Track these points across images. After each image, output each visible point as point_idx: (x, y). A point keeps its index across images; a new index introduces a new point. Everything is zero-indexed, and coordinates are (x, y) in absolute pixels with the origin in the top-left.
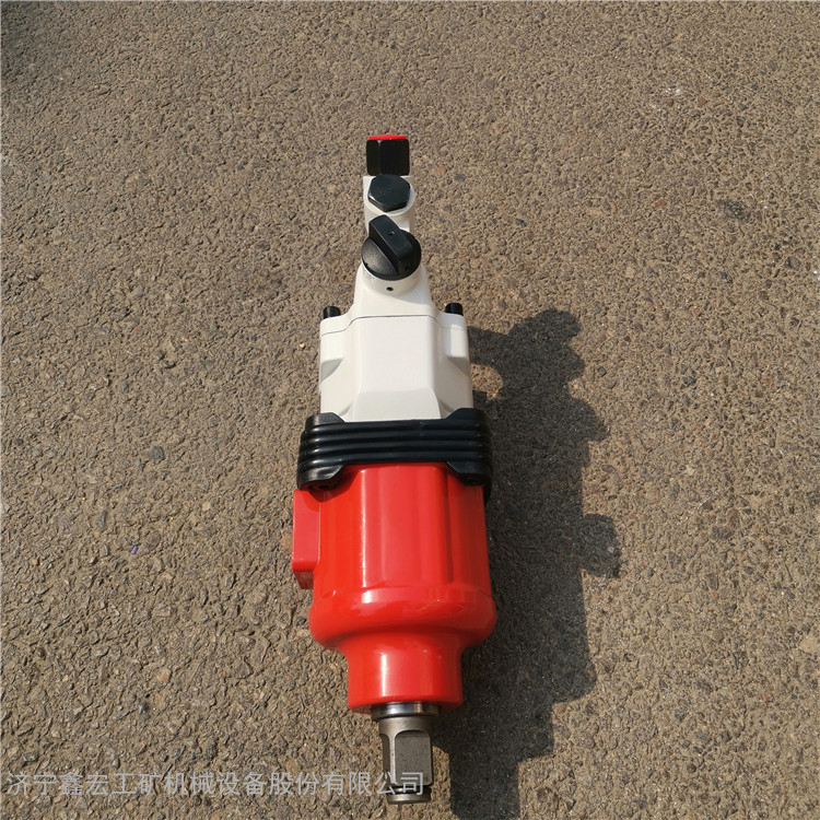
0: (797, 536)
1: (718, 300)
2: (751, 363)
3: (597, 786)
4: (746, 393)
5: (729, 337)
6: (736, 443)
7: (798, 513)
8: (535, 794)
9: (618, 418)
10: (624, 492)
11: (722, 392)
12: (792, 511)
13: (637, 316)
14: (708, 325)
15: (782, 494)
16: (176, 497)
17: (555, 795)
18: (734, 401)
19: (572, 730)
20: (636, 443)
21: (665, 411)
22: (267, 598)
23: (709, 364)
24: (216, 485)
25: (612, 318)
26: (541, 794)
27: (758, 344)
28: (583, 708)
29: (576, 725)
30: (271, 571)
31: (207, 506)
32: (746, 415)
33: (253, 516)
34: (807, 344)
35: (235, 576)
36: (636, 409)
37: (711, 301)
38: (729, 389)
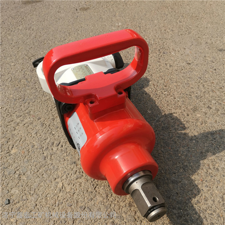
0: (192, 122)
4: (161, 86)
6: (162, 101)
7: (190, 116)
11: (153, 88)
12: (188, 115)
15: (183, 111)
18: (158, 89)
19: (125, 216)
28: (127, 205)
29: (126, 213)
32: (163, 92)
34: (176, 70)
38: (155, 87)
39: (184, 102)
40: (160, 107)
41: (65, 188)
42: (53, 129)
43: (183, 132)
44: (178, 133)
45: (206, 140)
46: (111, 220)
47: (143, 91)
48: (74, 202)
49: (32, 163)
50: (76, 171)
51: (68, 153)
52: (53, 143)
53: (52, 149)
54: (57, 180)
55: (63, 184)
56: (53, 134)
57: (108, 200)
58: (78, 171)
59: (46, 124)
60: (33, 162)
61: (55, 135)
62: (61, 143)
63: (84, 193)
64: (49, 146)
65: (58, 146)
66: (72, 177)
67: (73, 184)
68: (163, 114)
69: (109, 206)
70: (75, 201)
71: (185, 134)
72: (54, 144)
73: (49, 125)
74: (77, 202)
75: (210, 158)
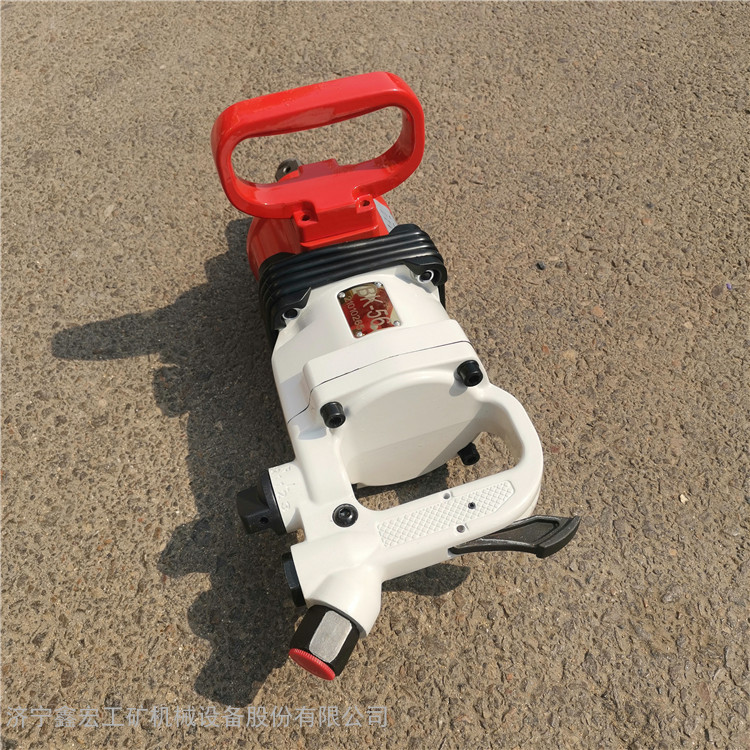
0: (130, 387)
1: (136, 660)
2: (119, 564)
4: (137, 523)
5: (136, 600)
6: (165, 462)
7: (123, 405)
11: (166, 520)
12: (128, 406)
14: (160, 612)
15: (132, 422)
16: (722, 329)
18: (153, 511)
22: (594, 274)
24: (691, 343)
27: (100, 594)
30: (601, 292)
31: (688, 325)
32: (144, 496)
33: (641, 326)
34: (36, 605)
35: (630, 284)
37: (146, 656)
38: (156, 524)
39: (109, 450)
40: (184, 438)
43: (167, 365)
44: (181, 363)
45: (132, 342)
47: (205, 508)
68: (187, 415)
71: (167, 359)
75: (152, 308)
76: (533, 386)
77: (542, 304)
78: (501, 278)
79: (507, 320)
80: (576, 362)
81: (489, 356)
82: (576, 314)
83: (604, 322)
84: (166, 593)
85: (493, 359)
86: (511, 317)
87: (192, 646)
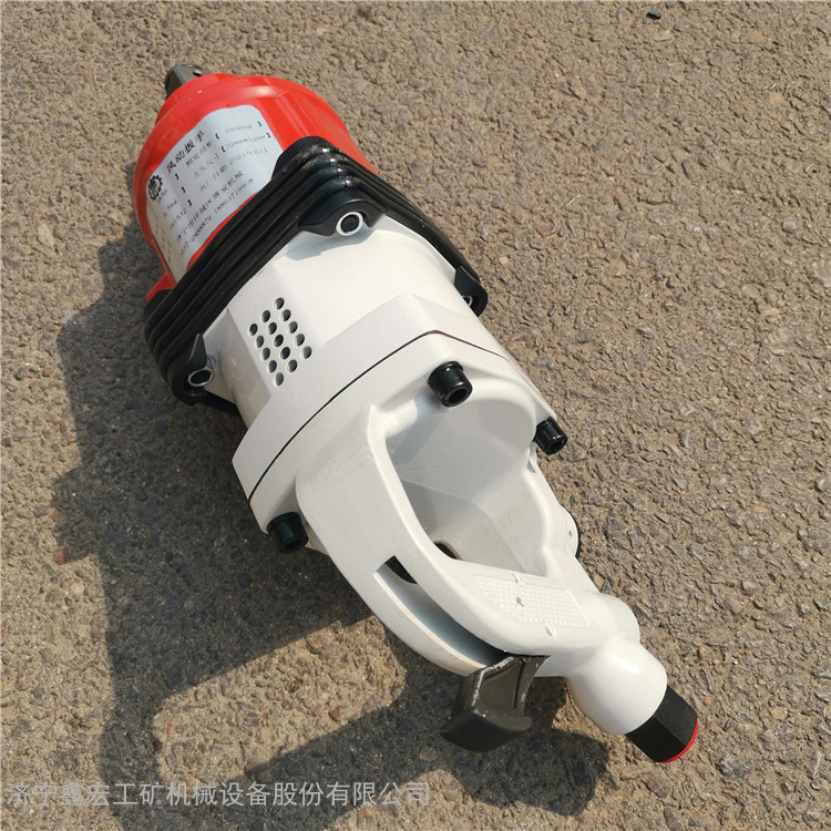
3: (349, 90)
8: (388, 51)
9: (635, 403)
10: (548, 327)
13: (763, 572)
17: (373, 61)
19: (400, 106)
20: (589, 391)
21: (599, 462)
23: (615, 579)
25: (787, 538)
26: (385, 53)
28: (406, 125)
29: (400, 111)
36: (630, 433)
41: (565, 93)
42: (752, 200)
46: (421, 89)
48: (522, 80)
49: (696, 97)
50: (573, 134)
51: (636, 161)
52: (702, 164)
53: (686, 150)
54: (600, 98)
55: (577, 97)
56: (731, 186)
57: (453, 117)
58: (569, 135)
59: (790, 203)
60: (695, 100)
61: (726, 190)
62: (683, 175)
63: (516, 103)
64: (705, 152)
65: (682, 165)
66: (569, 118)
67: (555, 106)
69: (443, 107)
70: (518, 81)
72: (698, 166)
73: (775, 205)
74: (514, 83)
76: (775, 154)
77: (696, 60)
78: (627, 52)
79: (681, 97)
80: (788, 104)
81: (703, 147)
82: (738, 51)
83: (771, 45)
84: (656, 623)
85: (710, 149)
86: (681, 91)
87: (742, 651)
